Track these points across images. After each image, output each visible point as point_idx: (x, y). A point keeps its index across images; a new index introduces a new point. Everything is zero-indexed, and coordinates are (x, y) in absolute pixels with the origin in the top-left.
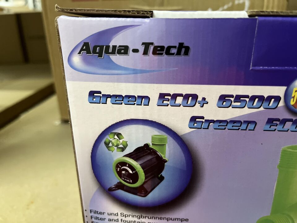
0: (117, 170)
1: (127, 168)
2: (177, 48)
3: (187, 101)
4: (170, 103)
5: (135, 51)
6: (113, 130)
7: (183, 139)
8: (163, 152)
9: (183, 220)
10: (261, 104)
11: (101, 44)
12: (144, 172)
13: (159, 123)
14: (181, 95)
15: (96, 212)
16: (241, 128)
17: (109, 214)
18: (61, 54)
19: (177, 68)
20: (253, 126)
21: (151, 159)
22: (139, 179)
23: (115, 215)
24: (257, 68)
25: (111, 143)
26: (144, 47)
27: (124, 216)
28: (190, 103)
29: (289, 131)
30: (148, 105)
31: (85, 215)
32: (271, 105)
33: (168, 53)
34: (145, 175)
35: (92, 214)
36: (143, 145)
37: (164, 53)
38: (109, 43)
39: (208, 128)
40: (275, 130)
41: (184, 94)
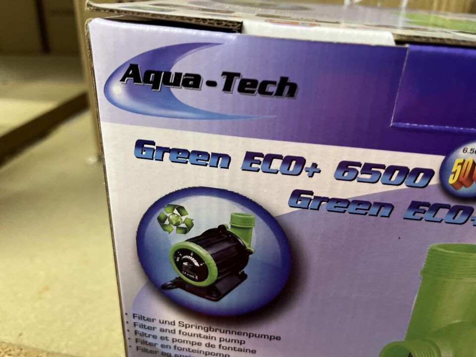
0: (175, 260)
1: (191, 258)
2: (277, 85)
3: (288, 166)
4: (261, 167)
5: (212, 84)
6: (172, 201)
7: (279, 222)
8: (248, 239)
9: (273, 337)
10: (403, 179)
11: (156, 69)
12: (217, 265)
13: (244, 195)
14: (279, 157)
15: (142, 318)
16: (369, 212)
17: (162, 322)
18: (94, 79)
19: (275, 116)
20: (388, 211)
21: (228, 248)
22: (209, 276)
23: (170, 323)
24: (401, 125)
25: (167, 220)
26: (225, 79)
27: (183, 326)
28: (293, 170)
29: (443, 222)
30: (228, 168)
31: (125, 321)
32: (417, 182)
33: (263, 91)
34: (219, 270)
35: (136, 320)
36: (217, 227)
37: (256, 92)
38: (171, 68)
39: (318, 209)
40: (422, 218)
41: (284, 156)
